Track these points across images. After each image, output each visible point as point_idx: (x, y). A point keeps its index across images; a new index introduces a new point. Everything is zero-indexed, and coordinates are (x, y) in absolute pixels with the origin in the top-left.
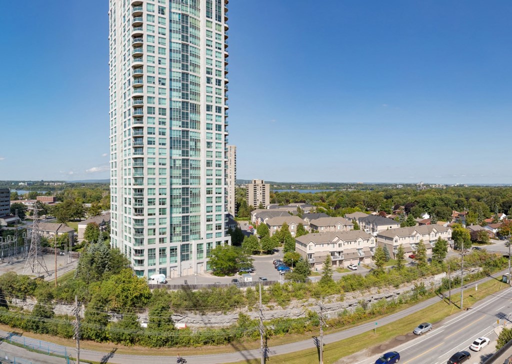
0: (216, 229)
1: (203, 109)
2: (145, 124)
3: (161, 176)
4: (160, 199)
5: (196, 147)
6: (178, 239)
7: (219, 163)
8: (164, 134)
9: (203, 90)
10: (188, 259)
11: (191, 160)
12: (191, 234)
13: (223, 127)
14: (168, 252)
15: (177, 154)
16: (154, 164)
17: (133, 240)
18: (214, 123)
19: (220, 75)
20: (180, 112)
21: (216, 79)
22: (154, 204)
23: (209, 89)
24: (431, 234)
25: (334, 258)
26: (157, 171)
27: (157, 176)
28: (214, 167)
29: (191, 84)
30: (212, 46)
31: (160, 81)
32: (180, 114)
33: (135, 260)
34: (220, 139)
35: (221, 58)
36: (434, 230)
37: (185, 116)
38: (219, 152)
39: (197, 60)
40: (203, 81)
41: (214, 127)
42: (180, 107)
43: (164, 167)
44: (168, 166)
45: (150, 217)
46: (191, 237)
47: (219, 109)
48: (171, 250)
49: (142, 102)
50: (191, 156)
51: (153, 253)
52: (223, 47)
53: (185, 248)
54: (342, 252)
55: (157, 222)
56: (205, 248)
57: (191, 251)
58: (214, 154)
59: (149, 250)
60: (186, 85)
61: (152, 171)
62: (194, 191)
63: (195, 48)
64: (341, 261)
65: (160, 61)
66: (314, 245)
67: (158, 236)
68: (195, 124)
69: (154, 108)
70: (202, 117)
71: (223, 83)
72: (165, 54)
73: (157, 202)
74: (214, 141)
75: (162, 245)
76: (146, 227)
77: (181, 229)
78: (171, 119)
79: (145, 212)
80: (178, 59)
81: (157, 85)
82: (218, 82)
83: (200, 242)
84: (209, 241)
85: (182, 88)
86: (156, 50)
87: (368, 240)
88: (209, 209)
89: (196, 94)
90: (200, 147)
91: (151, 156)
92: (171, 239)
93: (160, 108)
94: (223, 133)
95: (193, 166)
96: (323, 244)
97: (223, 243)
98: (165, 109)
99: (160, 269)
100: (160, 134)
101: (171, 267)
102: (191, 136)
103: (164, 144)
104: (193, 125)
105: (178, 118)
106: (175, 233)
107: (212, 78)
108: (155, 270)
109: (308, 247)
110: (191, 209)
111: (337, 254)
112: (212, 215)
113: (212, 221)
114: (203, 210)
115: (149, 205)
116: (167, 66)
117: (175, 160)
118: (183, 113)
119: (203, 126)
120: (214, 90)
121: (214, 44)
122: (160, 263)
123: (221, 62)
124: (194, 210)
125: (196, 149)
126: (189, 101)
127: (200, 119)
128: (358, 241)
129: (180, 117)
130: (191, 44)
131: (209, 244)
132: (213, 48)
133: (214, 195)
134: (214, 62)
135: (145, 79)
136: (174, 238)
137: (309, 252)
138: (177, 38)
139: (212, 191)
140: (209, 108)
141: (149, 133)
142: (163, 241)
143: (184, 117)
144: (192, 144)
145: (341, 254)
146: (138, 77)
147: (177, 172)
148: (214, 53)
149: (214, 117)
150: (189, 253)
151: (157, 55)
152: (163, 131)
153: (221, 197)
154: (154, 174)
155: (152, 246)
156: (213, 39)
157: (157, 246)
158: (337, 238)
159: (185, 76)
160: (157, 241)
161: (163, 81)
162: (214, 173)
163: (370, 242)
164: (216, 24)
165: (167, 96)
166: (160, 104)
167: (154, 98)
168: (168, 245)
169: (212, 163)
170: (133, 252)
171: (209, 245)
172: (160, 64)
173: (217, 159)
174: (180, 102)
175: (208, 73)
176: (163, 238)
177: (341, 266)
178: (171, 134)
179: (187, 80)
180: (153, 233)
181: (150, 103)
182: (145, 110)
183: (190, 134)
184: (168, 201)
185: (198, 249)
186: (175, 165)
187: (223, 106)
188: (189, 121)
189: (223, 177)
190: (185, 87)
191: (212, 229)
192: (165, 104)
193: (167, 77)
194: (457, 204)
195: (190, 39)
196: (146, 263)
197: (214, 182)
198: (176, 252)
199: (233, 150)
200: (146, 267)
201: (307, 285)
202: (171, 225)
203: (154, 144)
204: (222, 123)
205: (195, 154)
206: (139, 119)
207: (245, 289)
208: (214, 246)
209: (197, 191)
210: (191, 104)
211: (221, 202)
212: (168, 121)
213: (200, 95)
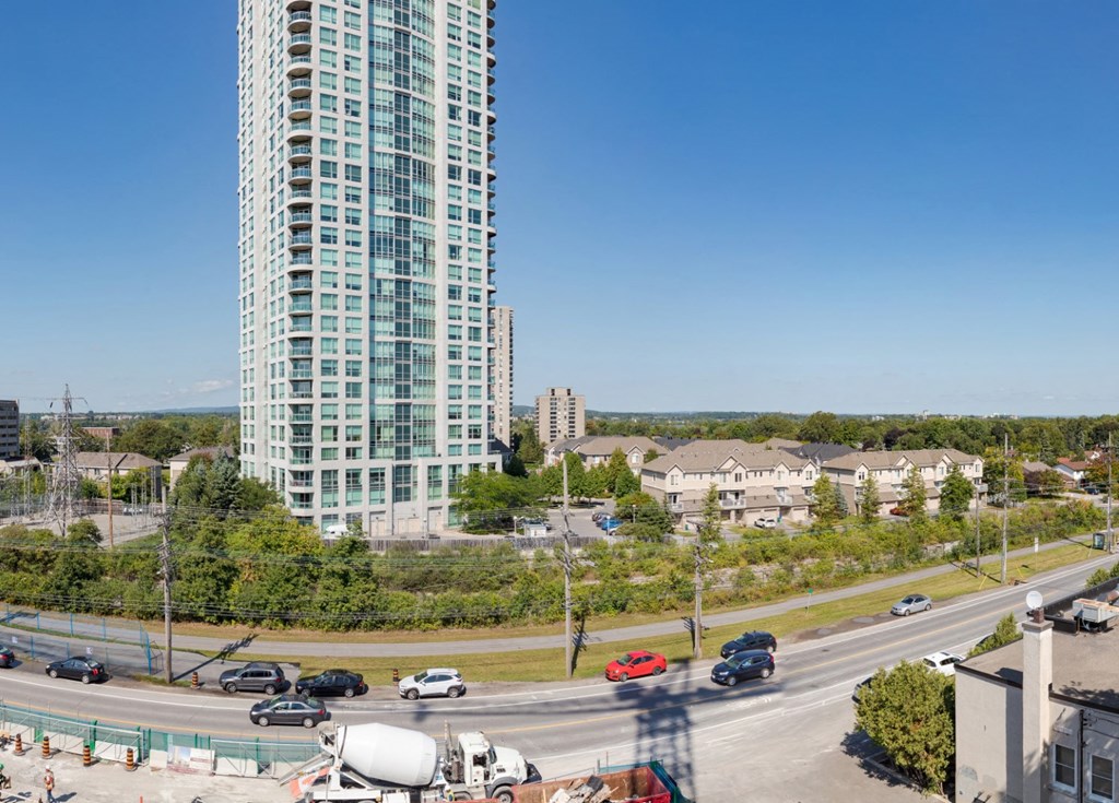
0: (470, 437)
1: (440, 174)
2: (316, 198)
3: (349, 314)
4: (348, 362)
5: (425, 255)
6: (386, 454)
7: (477, 293)
8: (356, 221)
9: (440, 132)
10: (408, 499)
11: (415, 283)
12: (415, 445)
13: (484, 216)
14: (365, 479)
15: (385, 267)
16: (335, 286)
17: (289, 453)
18: (465, 205)
19: (477, 104)
20: (391, 177)
21: (470, 111)
22: (335, 374)
23: (455, 132)
24: (938, 466)
25: (725, 504)
26: (341, 302)
27: (341, 312)
28: (464, 301)
29: (414, 118)
30: (459, 39)
31: (347, 107)
32: (390, 182)
33: (294, 495)
34: (478, 241)
35: (479, 65)
36: (945, 458)
37: (402, 186)
38: (475, 269)
39: (427, 67)
40: (440, 114)
41: (464, 214)
42: (390, 166)
43: (355, 293)
44: (365, 293)
45: (326, 401)
46: (415, 451)
47: (475, 177)
48: (372, 475)
49: (309, 151)
50: (415, 273)
51: (332, 479)
52: (483, 42)
53: (401, 473)
54: (743, 492)
55: (341, 412)
56: (445, 475)
57: (415, 482)
58: (464, 273)
59: (324, 472)
60: (404, 120)
61: (330, 301)
62: (421, 351)
63: (424, 41)
64: (739, 512)
65: (347, 63)
66: (681, 474)
67: (342, 444)
68: (425, 205)
69: (335, 164)
70: (440, 191)
71: (483, 121)
72: (358, 49)
73: (341, 368)
74: (464, 243)
75: (353, 464)
76: (317, 422)
77: (393, 432)
78: (372, 191)
79: (317, 390)
80: (387, 63)
81: (341, 115)
82: (474, 118)
83: (434, 461)
84: (455, 460)
85: (396, 126)
86: (340, 38)
87: (800, 471)
88: (455, 392)
89: (426, 141)
90: (434, 256)
91: (329, 267)
92: (372, 451)
93: (347, 166)
94: (484, 227)
95: (418, 296)
96: (701, 474)
97: (484, 470)
98: (360, 168)
99: (348, 515)
100: (347, 222)
101: (371, 513)
102: (415, 232)
103: (356, 244)
104: (419, 208)
105: (388, 189)
106: (381, 440)
107: (460, 108)
108: (336, 516)
109: (668, 477)
110: (414, 390)
111: (731, 497)
112: (460, 406)
113: (460, 417)
114: (440, 391)
115: (322, 375)
116: (363, 74)
117: (379, 281)
118: (398, 181)
119: (441, 211)
120: (464, 134)
121: (463, 34)
122: (348, 503)
123: (479, 75)
124: (421, 393)
125: (426, 261)
126: (411, 153)
127: (434, 196)
128: (777, 470)
129: (391, 187)
130: (414, 32)
131: (454, 467)
132: (463, 43)
133: (464, 362)
134: (464, 75)
135: (315, 100)
136: (379, 452)
137: (670, 489)
138: (384, 17)
139: (460, 353)
140: (453, 172)
141: (324, 218)
142: (354, 455)
143: (400, 190)
144: (416, 248)
145: (740, 497)
146: (301, 97)
147: (386, 308)
148: (464, 54)
149: (464, 193)
150: (411, 485)
151: (340, 48)
152: (356, 215)
153: (479, 368)
154: (335, 308)
155: (329, 465)
156: (463, 23)
157: (342, 464)
158: (731, 462)
159: (402, 99)
160: (342, 453)
161: (354, 108)
162: (464, 313)
163: (804, 475)
165: (364, 140)
166: (347, 156)
167: (335, 142)
168: (364, 464)
169: (460, 292)
170: (289, 478)
171: (454, 471)
172: (347, 69)
173: (472, 284)
174: (391, 155)
175: (452, 96)
176: (355, 449)
177: (740, 522)
178: (371, 225)
179: (407, 109)
180: (332, 436)
181: (328, 153)
182: (315, 167)
183: (413, 227)
184: (365, 368)
185: (430, 478)
186: (379, 291)
187: (485, 171)
188: (411, 199)
189: (484, 325)
190: (401, 123)
191: (460, 436)
192: (359, 157)
193: (363, 97)
195: (412, 21)
196: (316, 500)
197: (465, 333)
198: (382, 480)
199: (506, 317)
200: (317, 509)
201: (666, 549)
202: (372, 422)
203: (335, 242)
204: (483, 208)
205: (424, 271)
206: (302, 186)
207: (529, 554)
208: (465, 471)
209: (428, 352)
210: (414, 161)
211: (480, 378)
212: (365, 194)
213: (434, 145)
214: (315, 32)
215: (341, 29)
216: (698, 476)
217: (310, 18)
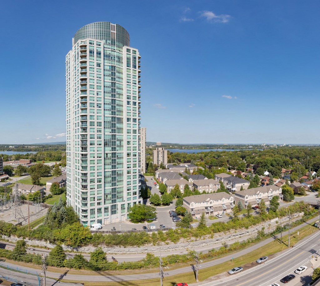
0: (133, 195)
1: (125, 120)
2: (89, 133)
3: (98, 165)
4: (98, 179)
5: (120, 144)
6: (109, 202)
7: (135, 154)
8: (100, 138)
9: (125, 108)
10: (115, 213)
11: (117, 153)
13: (137, 131)
14: (103, 210)
15: (108, 150)
16: (94, 157)
17: (81, 204)
18: (132, 129)
19: (135, 99)
20: (110, 123)
21: (133, 102)
22: (94, 182)
23: (129, 108)
24: (269, 192)
25: (207, 211)
26: (96, 162)
27: (96, 165)
28: (132, 157)
29: (117, 105)
30: (130, 83)
31: (97, 105)
32: (110, 125)
33: (82, 216)
34: (136, 139)
35: (136, 89)
36: (271, 189)
37: (114, 125)
38: (135, 147)
39: (121, 91)
40: (125, 103)
41: (132, 132)
42: (110, 120)
43: (100, 159)
44: (103, 158)
45: (92, 190)
46: (117, 200)
47: (135, 120)
48: (105, 209)
49: (87, 119)
50: (117, 150)
51: (93, 211)
53: (114, 207)
54: (212, 206)
55: (96, 193)
56: (126, 206)
57: (117, 209)
58: (132, 149)
59: (91, 209)
60: (114, 107)
61: (92, 162)
62: (119, 172)
63: (120, 84)
64: (212, 212)
65: (97, 93)
66: (195, 203)
67: (96, 202)
68: (120, 130)
69: (94, 122)
70: (125, 125)
71: (137, 104)
72: (101, 89)
73: (96, 181)
74: (132, 140)
75: (99, 207)
76: (89, 196)
77: (111, 196)
78: (104, 128)
79: (89, 187)
80: (109, 91)
81: (96, 108)
82: (135, 103)
83: (123, 203)
84: (129, 202)
85: (112, 108)
86: (95, 87)
87: (229, 199)
88: (129, 183)
89: (121, 111)
90: (123, 144)
91: (92, 152)
92: (105, 202)
93: (97, 122)
94: (137, 134)
95: (118, 157)
96: (200, 203)
97: (137, 203)
98: (101, 122)
99: (98, 220)
100: (98, 138)
101: (105, 219)
102: (117, 138)
103: (100, 145)
104: (119, 131)
105: (109, 127)
106: (107, 198)
107: (130, 101)
108: (94, 221)
109: (191, 205)
110: (117, 184)
111: (209, 208)
112: (130, 187)
113: (130, 190)
114: (125, 183)
115: (90, 183)
116: (102, 96)
117: (107, 154)
118: (112, 124)
119: (125, 131)
120: (132, 109)
121: (132, 81)
122: (98, 217)
123: (136, 91)
124: (119, 184)
125: (121, 146)
126: (116, 116)
127: (123, 127)
128: (222, 200)
129: (110, 126)
130: (117, 82)
131: (129, 204)
132: (131, 84)
133: (132, 174)
134: (132, 92)
135: (88, 105)
136: (107, 202)
137: (191, 207)
138: (108, 79)
139: (130, 172)
140: (128, 120)
141: (91, 138)
142: (100, 204)
144: (118, 143)
145: (212, 208)
146: (84, 104)
147: (108, 161)
148: (132, 87)
149: (132, 126)
150: (116, 210)
151: (96, 90)
152: (100, 136)
153: (136, 175)
154: (94, 164)
155: (92, 208)
156: (131, 79)
157: (96, 207)
158: (209, 199)
159: (113, 101)
160: (96, 204)
161: (99, 105)
162: (132, 160)
163: (230, 199)
164: (133, 70)
165: (102, 114)
166: (97, 119)
167: (94, 116)
168: (103, 206)
169: (130, 154)
170: (81, 211)
171: (129, 205)
172: (97, 95)
173: (134, 152)
174: (110, 117)
175: (128, 98)
176: (100, 203)
177: (212, 214)
178: (104, 138)
179: (115, 103)
180: (93, 200)
181: (92, 119)
182: (88, 124)
183: (117, 137)
184: (103, 180)
185: (122, 207)
186: (107, 157)
188: (116, 129)
189: (137, 163)
190: (113, 107)
191: (130, 195)
192: (101, 119)
193: (102, 102)
194: (284, 164)
195: (117, 79)
196: (89, 217)
197: (132, 166)
198: (108, 210)
199: (144, 131)
200: (89, 219)
201: (189, 229)
202: (105, 194)
203: (94, 145)
204: (137, 129)
205: (120, 149)
206: (85, 129)
207: (151, 233)
208: (132, 205)
209: (121, 172)
210: (117, 118)
211: (136, 178)
212: (103, 130)
213: (123, 112)
214: (88, 86)
215: (96, 84)
216: (199, 203)
217: (87, 82)
